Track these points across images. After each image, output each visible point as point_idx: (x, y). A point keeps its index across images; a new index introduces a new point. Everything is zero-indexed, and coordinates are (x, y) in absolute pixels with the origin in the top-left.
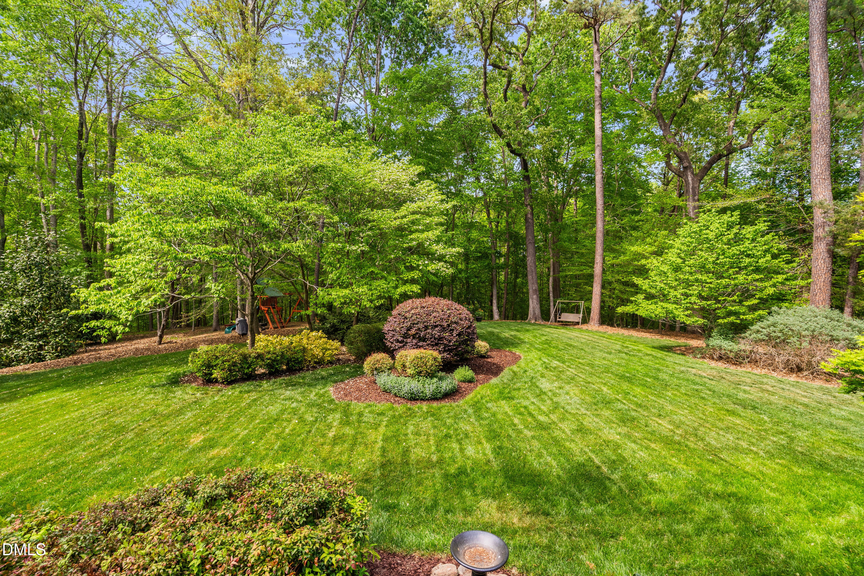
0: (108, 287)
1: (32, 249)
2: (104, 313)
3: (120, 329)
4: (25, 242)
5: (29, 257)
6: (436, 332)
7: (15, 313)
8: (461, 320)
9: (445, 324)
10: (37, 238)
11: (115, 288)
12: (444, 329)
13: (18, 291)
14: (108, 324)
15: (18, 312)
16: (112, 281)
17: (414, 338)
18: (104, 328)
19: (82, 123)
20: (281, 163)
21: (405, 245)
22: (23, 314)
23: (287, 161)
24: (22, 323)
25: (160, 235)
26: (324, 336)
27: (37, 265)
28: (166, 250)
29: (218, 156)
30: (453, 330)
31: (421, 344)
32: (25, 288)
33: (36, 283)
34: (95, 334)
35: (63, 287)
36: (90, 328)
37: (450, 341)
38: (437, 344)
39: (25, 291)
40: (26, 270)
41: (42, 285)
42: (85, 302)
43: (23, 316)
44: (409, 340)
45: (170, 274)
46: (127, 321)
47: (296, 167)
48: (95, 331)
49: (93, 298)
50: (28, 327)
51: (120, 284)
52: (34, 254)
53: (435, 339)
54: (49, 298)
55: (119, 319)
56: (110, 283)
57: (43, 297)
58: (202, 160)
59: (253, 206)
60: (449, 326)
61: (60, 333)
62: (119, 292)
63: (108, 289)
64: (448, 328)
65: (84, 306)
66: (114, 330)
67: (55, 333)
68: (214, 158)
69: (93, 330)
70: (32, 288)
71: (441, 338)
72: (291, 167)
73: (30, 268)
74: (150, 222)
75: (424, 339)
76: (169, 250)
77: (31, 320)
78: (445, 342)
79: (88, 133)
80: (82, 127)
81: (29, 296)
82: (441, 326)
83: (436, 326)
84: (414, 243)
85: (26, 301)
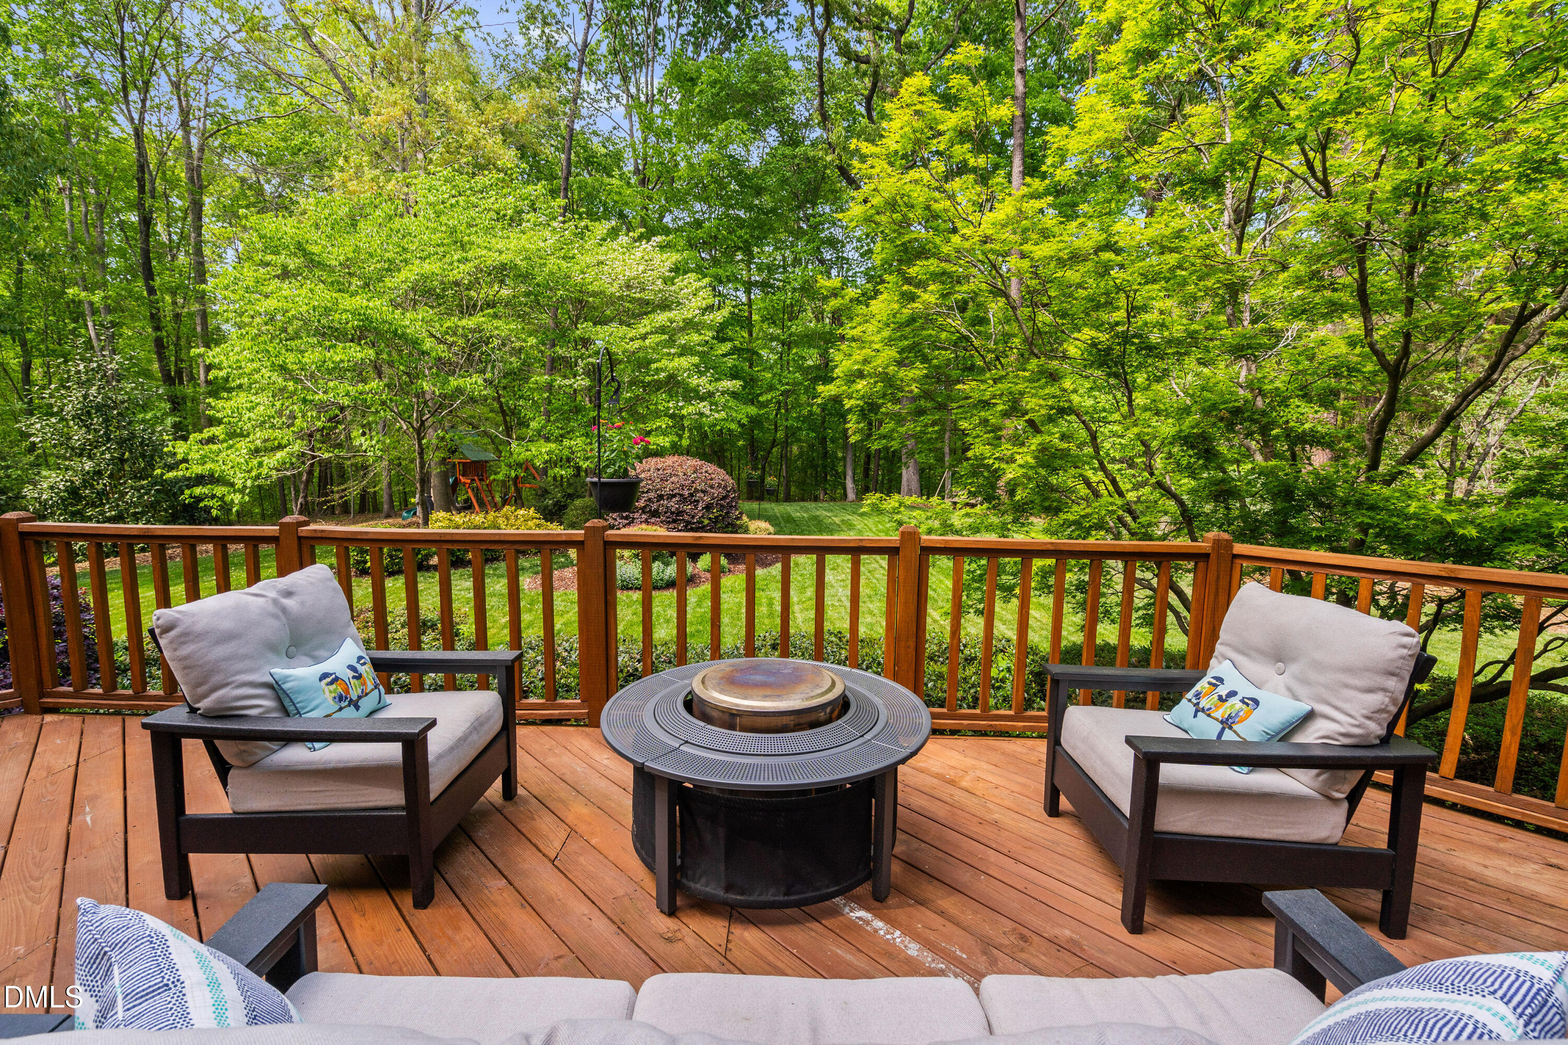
0: (212, 440)
1: (89, 383)
2: (212, 475)
3: (237, 498)
4: (78, 372)
5: (85, 397)
6: (673, 504)
7: (72, 482)
8: (712, 487)
9: (686, 493)
10: (95, 365)
11: (225, 441)
12: (684, 500)
13: (73, 449)
14: (219, 490)
15: (78, 481)
16: (218, 431)
17: (644, 512)
18: (213, 496)
19: (142, 166)
20: (447, 259)
21: (648, 379)
22: (85, 483)
23: (456, 257)
24: (85, 498)
25: (283, 368)
26: (538, 516)
27: (99, 408)
28: (291, 388)
29: (357, 250)
30: (698, 501)
31: (653, 520)
32: (84, 444)
33: (101, 437)
34: (201, 505)
35: (142, 443)
36: (195, 497)
37: (693, 517)
38: (674, 521)
39: (84, 449)
40: (83, 417)
41: (109, 440)
42: (185, 460)
43: (86, 488)
44: (637, 515)
45: (298, 422)
46: (245, 487)
47: (469, 267)
48: (202, 500)
49: (194, 456)
50: (93, 505)
51: (232, 435)
52: (93, 390)
53: (672, 513)
54: (122, 460)
55: (232, 485)
56: (217, 433)
57: (113, 458)
58: (335, 256)
59: (405, 327)
60: (691, 495)
61: (143, 513)
62: (231, 447)
63: (214, 443)
64: (691, 499)
65: (183, 465)
66: (228, 499)
67: (135, 514)
68: (351, 255)
69: (199, 499)
70: (95, 444)
71: (679, 513)
72: (462, 267)
73: (89, 413)
74: (268, 351)
75: (655, 514)
76: (296, 389)
77: (98, 493)
78: (686, 517)
79: (153, 182)
80: (143, 173)
81: (90, 457)
82: (681, 495)
83: (674, 496)
84: (662, 375)
85: (88, 465)
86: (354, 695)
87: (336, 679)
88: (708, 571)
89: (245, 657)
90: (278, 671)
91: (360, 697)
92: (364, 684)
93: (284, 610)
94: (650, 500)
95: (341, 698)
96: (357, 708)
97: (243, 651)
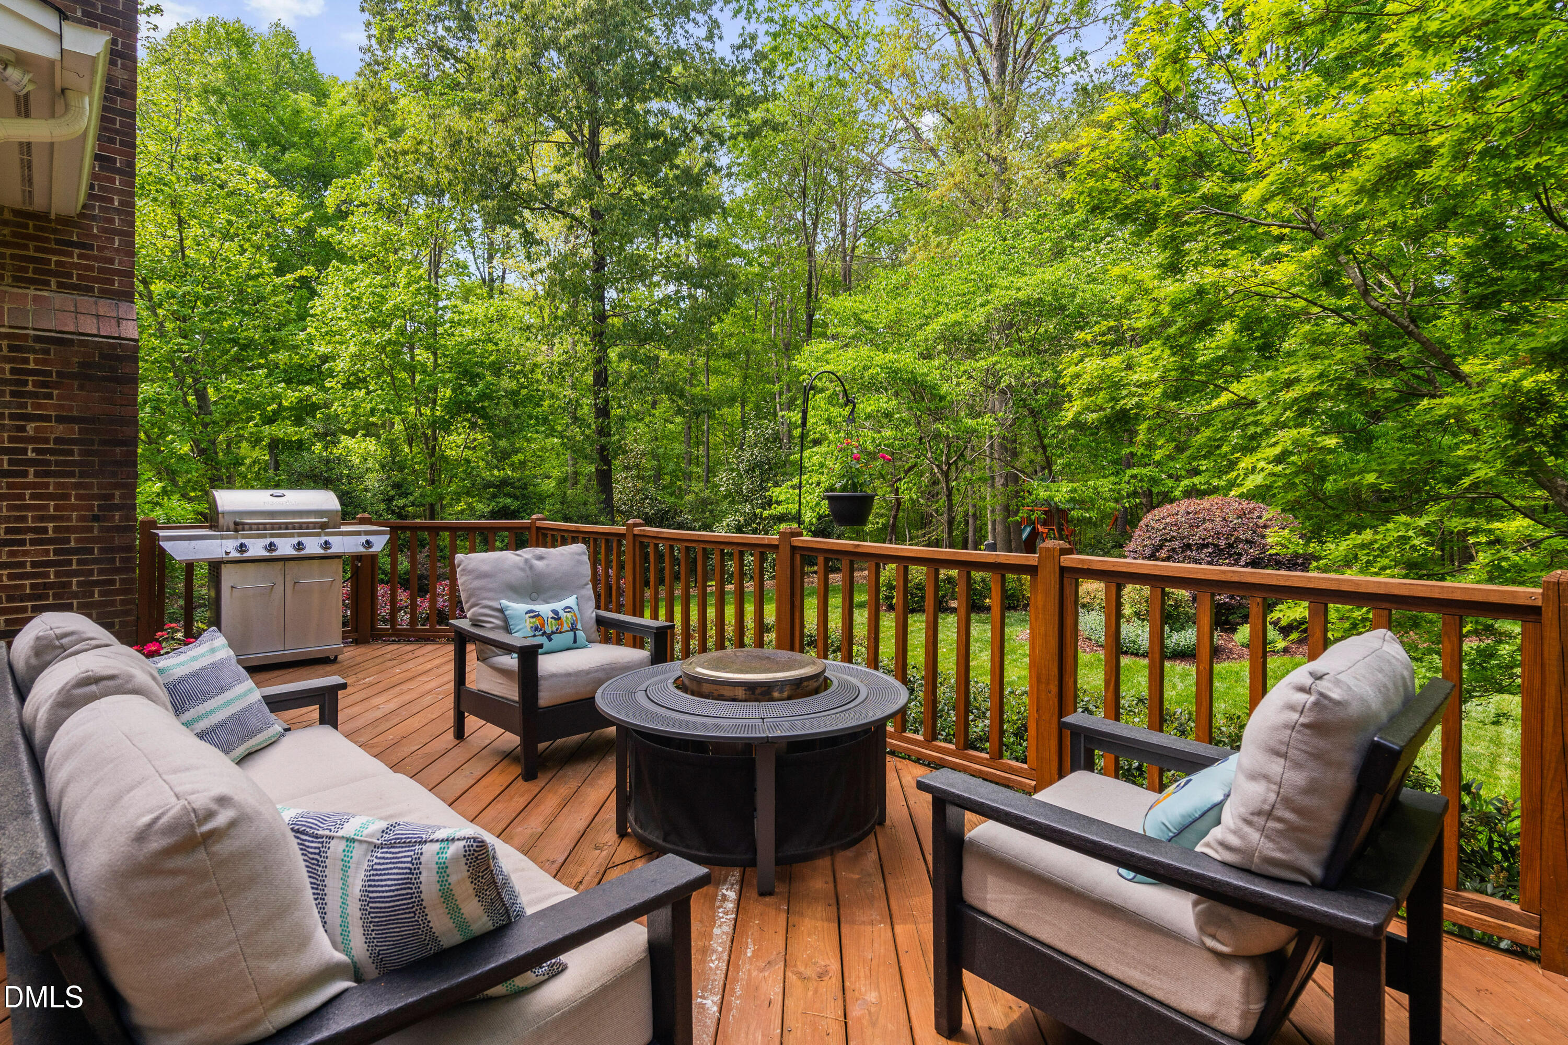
1: (755, 445)
5: (752, 456)
9: (1222, 543)
13: (743, 496)
19: (811, 274)
27: (758, 464)
39: (748, 496)
43: (747, 526)
52: (756, 451)
60: (1230, 546)
73: (753, 468)
80: (812, 279)
81: (750, 502)
82: (1216, 546)
83: (1206, 546)
85: (748, 509)
86: (548, 630)
87: (539, 615)
88: (1248, 646)
89: (491, 590)
90: (505, 602)
91: (553, 633)
92: (561, 624)
93: (531, 567)
94: (1174, 550)
95: (536, 629)
96: (550, 640)
97: (490, 586)
